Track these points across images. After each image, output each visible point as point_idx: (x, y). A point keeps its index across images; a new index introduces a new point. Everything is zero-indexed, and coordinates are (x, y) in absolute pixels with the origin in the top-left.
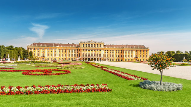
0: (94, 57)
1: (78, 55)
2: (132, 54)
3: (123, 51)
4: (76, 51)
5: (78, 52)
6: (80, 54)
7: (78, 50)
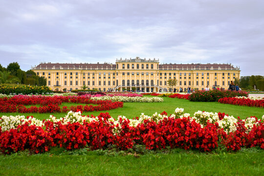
0: (141, 86)
1: (114, 82)
2: (208, 80)
3: (192, 75)
4: (112, 76)
5: (114, 78)
6: (117, 81)
7: (114, 74)
